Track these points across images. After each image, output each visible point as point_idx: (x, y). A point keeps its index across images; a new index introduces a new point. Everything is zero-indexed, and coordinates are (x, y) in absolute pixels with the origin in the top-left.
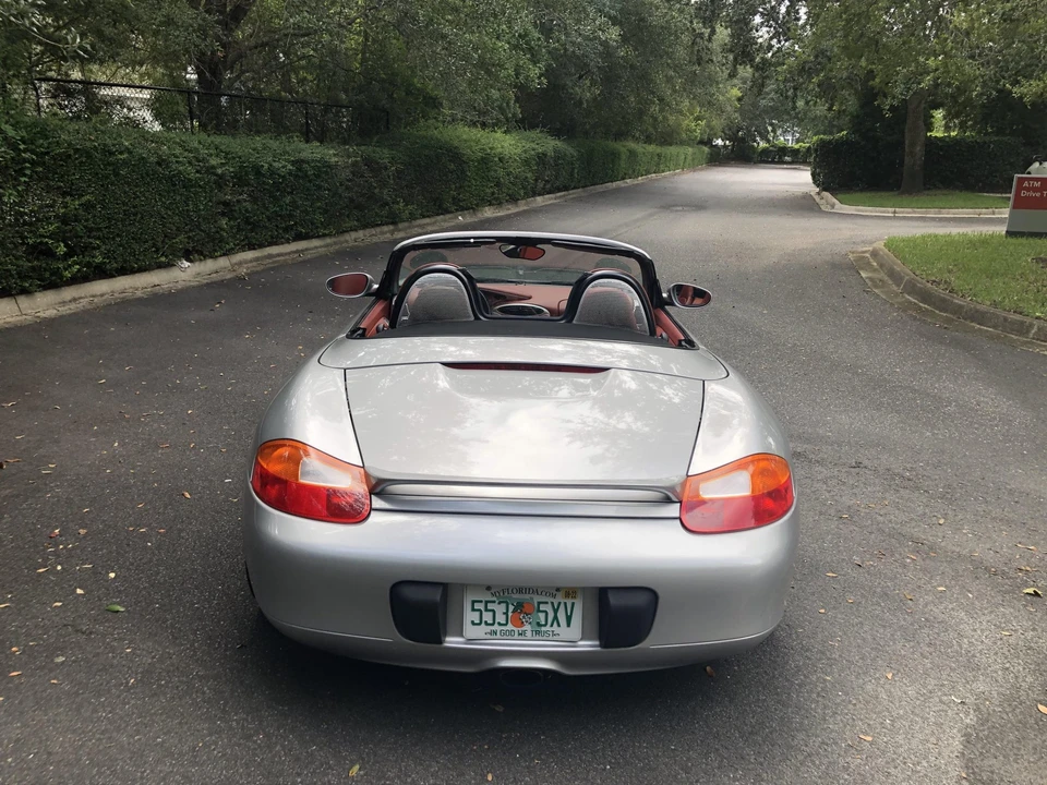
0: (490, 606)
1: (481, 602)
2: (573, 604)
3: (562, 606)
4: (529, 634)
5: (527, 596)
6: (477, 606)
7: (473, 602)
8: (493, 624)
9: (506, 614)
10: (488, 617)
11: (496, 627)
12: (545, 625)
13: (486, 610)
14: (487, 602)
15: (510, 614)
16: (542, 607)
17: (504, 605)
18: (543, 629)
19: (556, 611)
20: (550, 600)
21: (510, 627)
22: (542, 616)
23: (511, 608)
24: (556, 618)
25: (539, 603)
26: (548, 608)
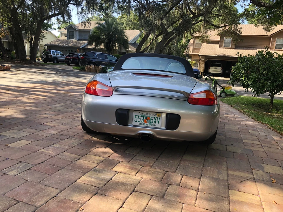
0: (139, 117)
1: (137, 116)
2: (160, 118)
3: (157, 118)
4: (148, 125)
5: (148, 115)
6: (136, 117)
7: (135, 116)
8: (140, 122)
9: (143, 119)
10: (139, 120)
11: (140, 123)
12: (152, 123)
13: (138, 118)
14: (139, 116)
15: (144, 120)
16: (152, 118)
17: (143, 117)
18: (152, 124)
19: (155, 119)
20: (154, 116)
21: (144, 123)
22: (152, 120)
23: (144, 118)
24: (155, 121)
25: (151, 117)
26: (153, 119)
